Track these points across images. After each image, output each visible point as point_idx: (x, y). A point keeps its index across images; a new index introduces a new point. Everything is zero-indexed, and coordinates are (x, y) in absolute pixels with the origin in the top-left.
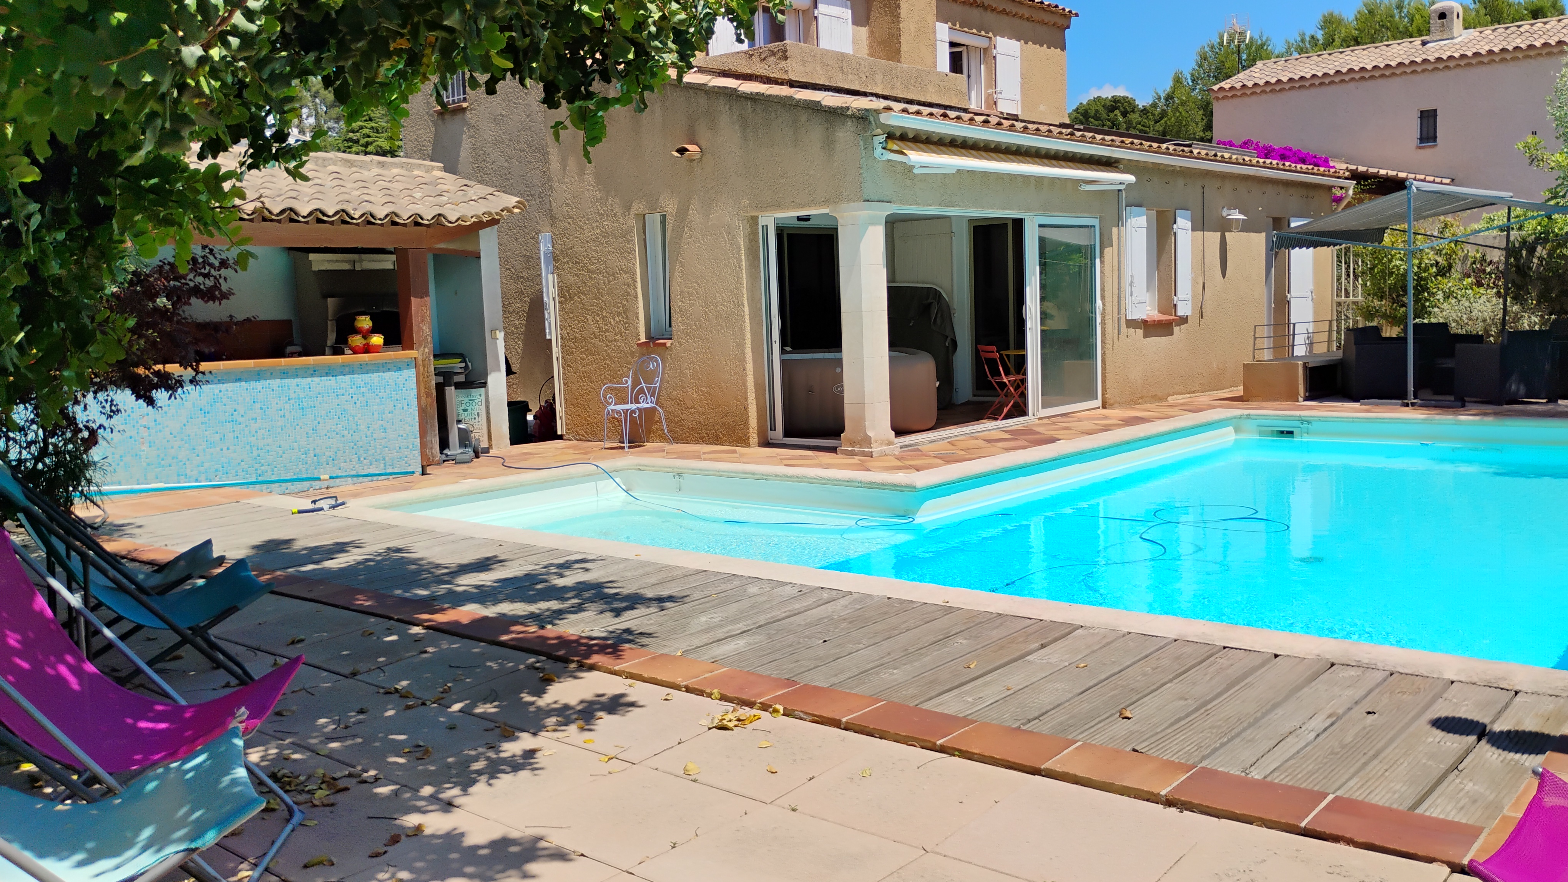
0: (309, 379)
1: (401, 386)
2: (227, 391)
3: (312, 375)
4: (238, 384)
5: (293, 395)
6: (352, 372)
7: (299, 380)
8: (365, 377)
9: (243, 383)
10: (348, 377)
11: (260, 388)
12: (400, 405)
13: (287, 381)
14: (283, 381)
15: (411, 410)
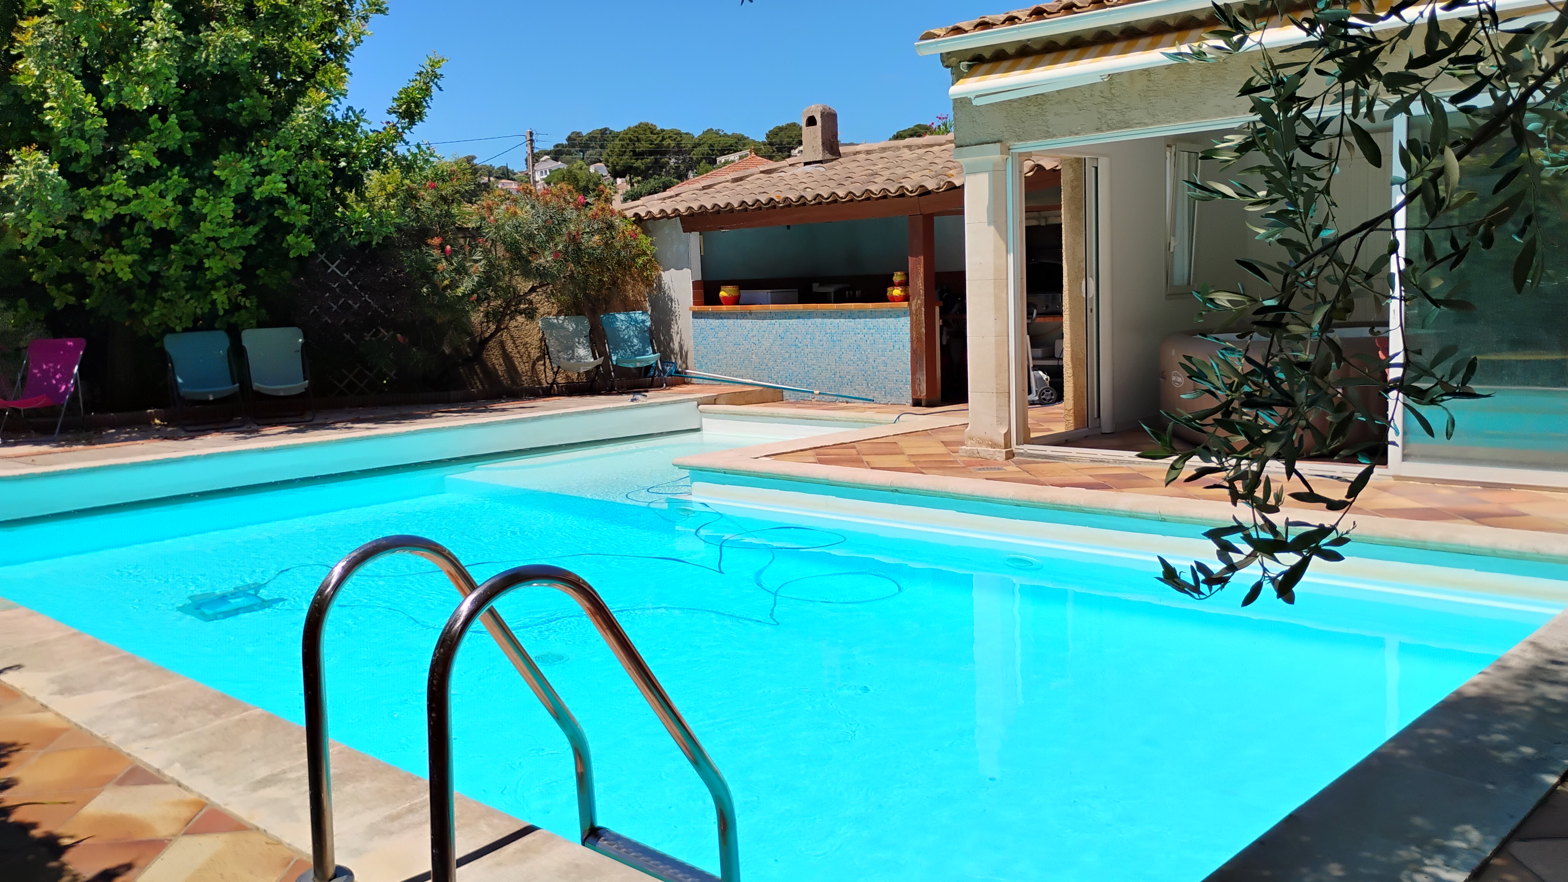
0: (838, 320)
1: (899, 330)
3: (840, 317)
4: (798, 320)
5: (828, 331)
6: (865, 317)
7: (832, 320)
10: (862, 320)
12: (897, 346)
13: (825, 320)
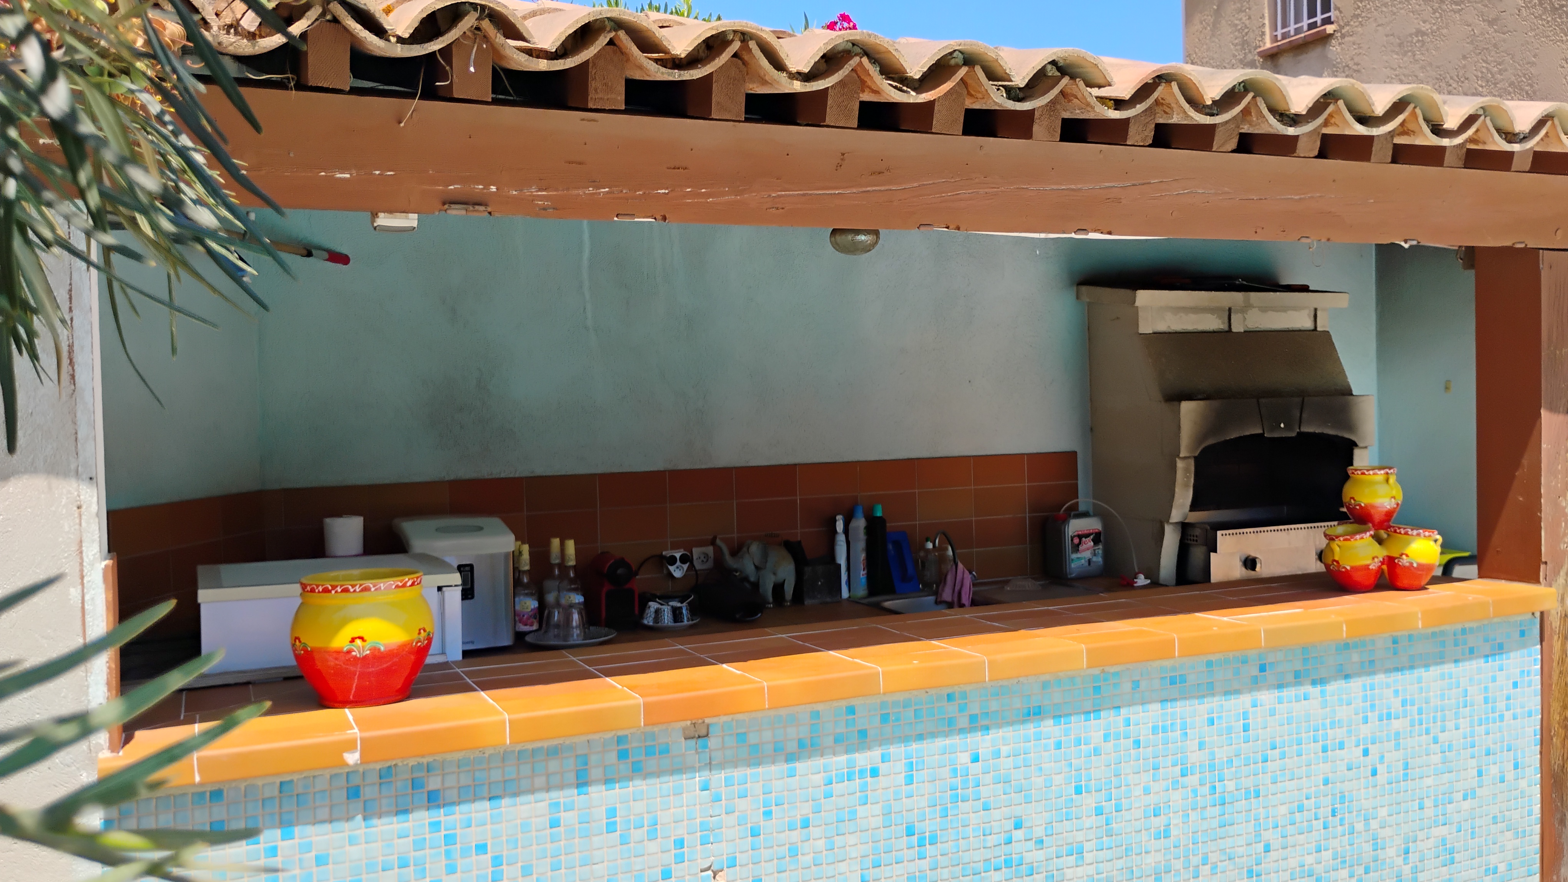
0: (1245, 700)
1: (1501, 705)
2: (997, 755)
3: (1255, 684)
4: (1030, 729)
5: (1195, 757)
8: (1405, 680)
9: (1048, 726)
11: (1097, 737)
12: (1494, 770)
13: (1181, 708)
14: (1170, 708)
15: (1523, 784)
